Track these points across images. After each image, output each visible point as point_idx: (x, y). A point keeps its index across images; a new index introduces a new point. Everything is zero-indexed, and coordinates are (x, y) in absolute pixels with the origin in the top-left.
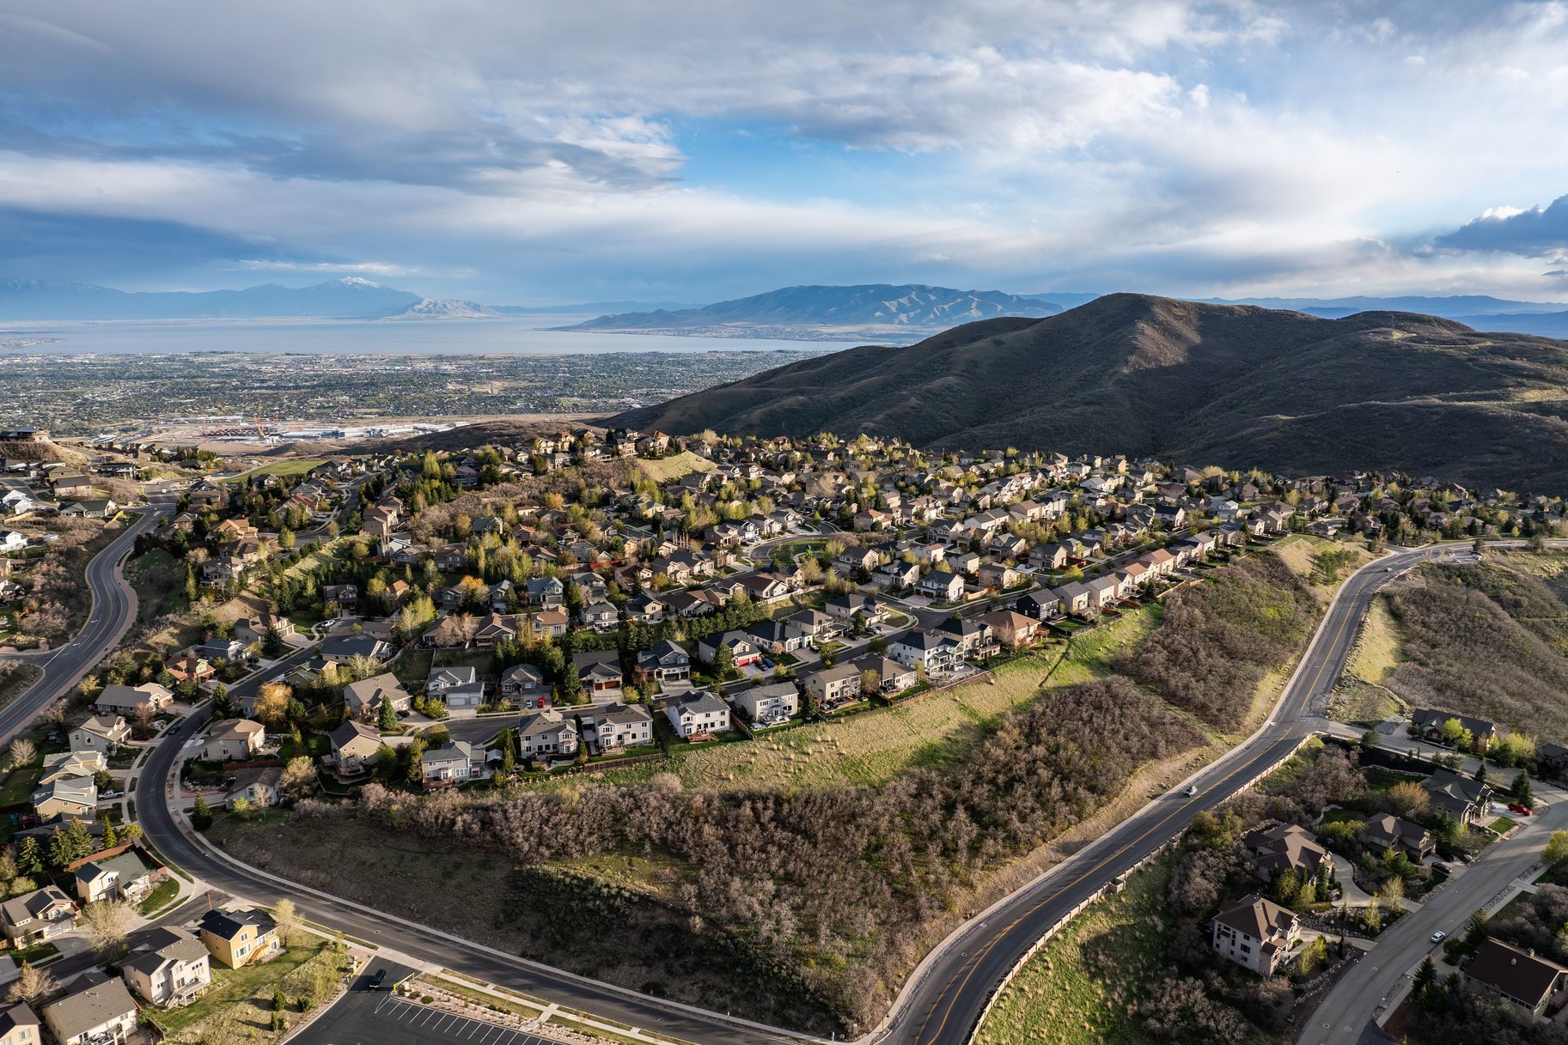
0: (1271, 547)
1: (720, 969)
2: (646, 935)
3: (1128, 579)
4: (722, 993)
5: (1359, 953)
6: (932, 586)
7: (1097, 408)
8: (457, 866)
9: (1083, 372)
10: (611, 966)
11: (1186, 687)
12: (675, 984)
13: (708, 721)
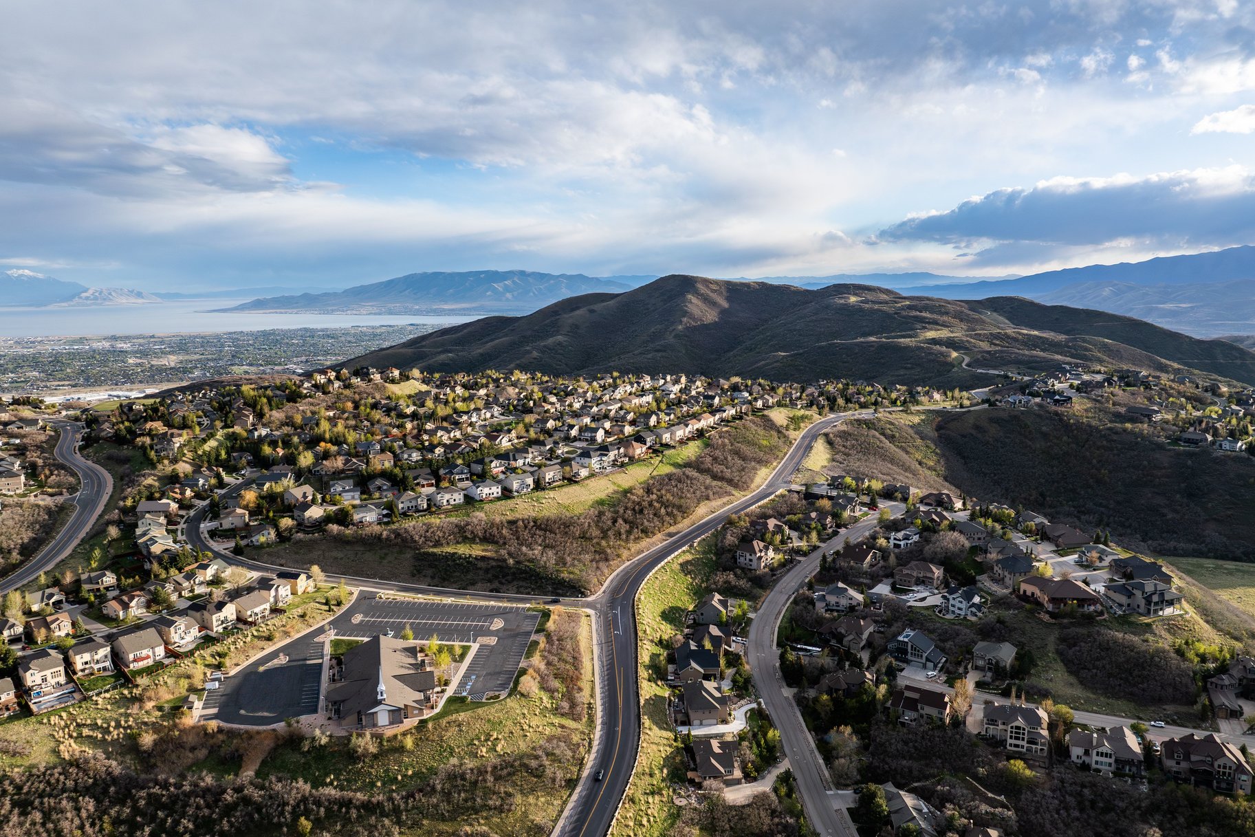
0: (766, 412)
1: (525, 579)
2: (487, 571)
3: (690, 426)
4: (526, 588)
5: (800, 562)
6: (588, 435)
7: (664, 354)
8: (386, 554)
9: (653, 330)
10: (473, 584)
11: (722, 472)
12: (505, 587)
13: (491, 492)
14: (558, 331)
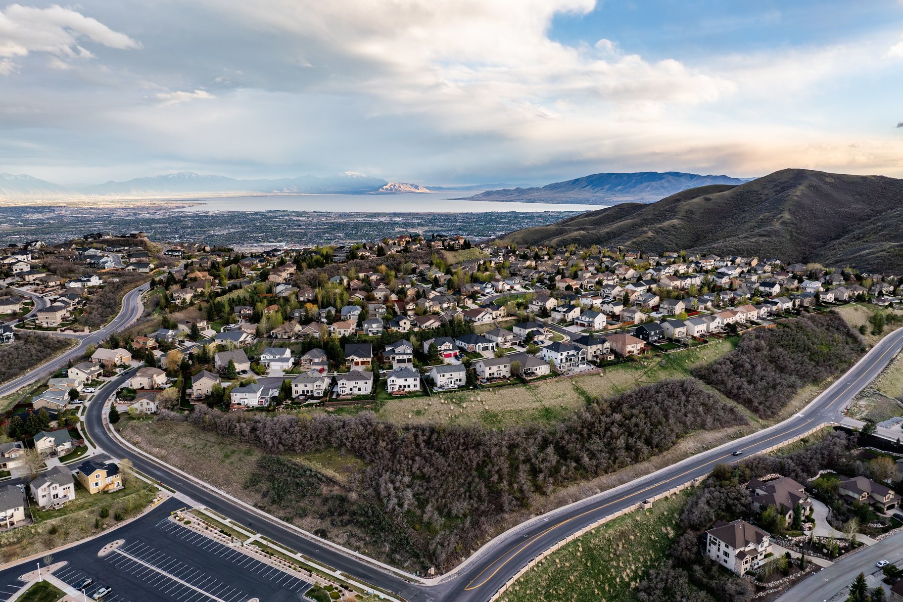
0: (837, 309)
1: (361, 525)
2: (326, 500)
3: (717, 320)
4: (360, 539)
5: (818, 568)
6: (586, 319)
7: (767, 239)
8: (233, 452)
9: (761, 217)
10: (301, 517)
11: (739, 388)
12: (334, 531)
13: (406, 383)
14: (674, 216)
